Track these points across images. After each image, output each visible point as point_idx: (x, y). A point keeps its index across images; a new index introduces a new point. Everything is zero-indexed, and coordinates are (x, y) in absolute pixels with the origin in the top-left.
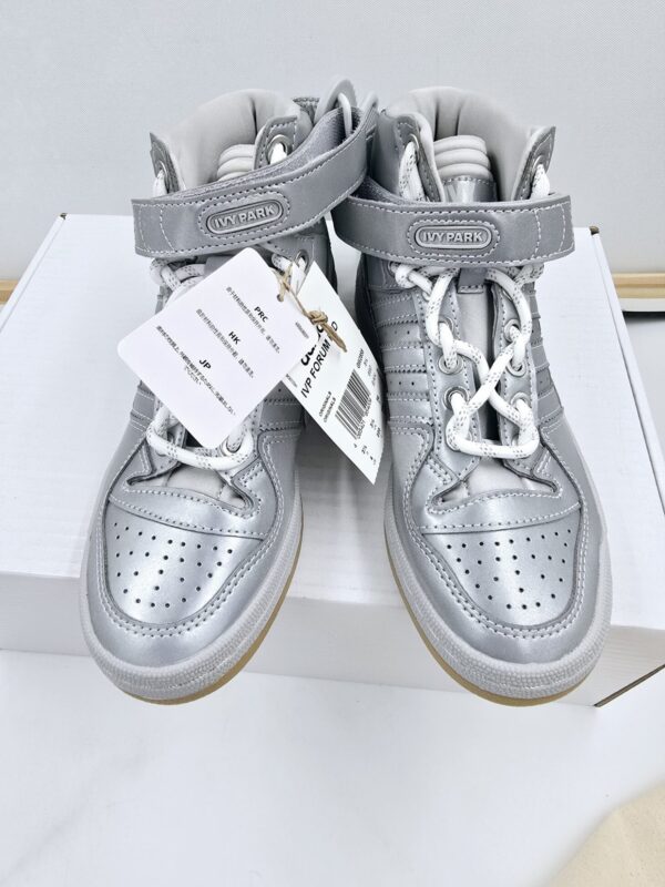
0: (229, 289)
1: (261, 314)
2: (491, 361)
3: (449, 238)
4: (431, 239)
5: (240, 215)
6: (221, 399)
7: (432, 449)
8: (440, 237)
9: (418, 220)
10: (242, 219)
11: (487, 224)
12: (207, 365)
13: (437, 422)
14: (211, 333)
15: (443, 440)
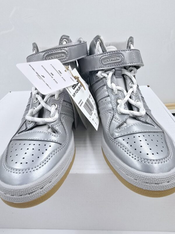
0: (51, 65)
1: (60, 72)
2: (127, 91)
3: (111, 60)
4: (106, 61)
5: (55, 56)
6: (47, 85)
7: (114, 115)
8: (108, 60)
9: (102, 57)
10: (55, 57)
11: (120, 54)
12: (43, 77)
13: (114, 108)
14: (45, 71)
15: (117, 112)
